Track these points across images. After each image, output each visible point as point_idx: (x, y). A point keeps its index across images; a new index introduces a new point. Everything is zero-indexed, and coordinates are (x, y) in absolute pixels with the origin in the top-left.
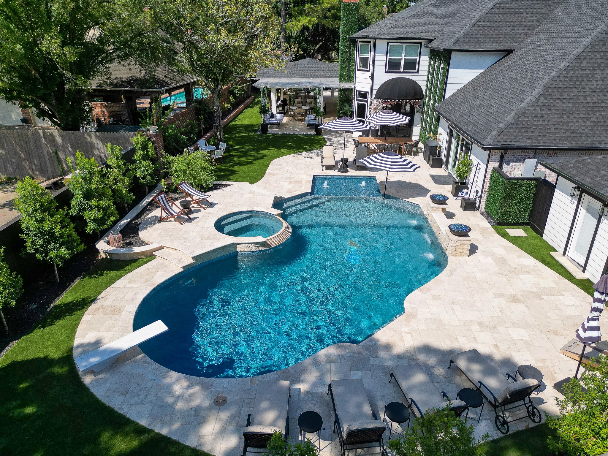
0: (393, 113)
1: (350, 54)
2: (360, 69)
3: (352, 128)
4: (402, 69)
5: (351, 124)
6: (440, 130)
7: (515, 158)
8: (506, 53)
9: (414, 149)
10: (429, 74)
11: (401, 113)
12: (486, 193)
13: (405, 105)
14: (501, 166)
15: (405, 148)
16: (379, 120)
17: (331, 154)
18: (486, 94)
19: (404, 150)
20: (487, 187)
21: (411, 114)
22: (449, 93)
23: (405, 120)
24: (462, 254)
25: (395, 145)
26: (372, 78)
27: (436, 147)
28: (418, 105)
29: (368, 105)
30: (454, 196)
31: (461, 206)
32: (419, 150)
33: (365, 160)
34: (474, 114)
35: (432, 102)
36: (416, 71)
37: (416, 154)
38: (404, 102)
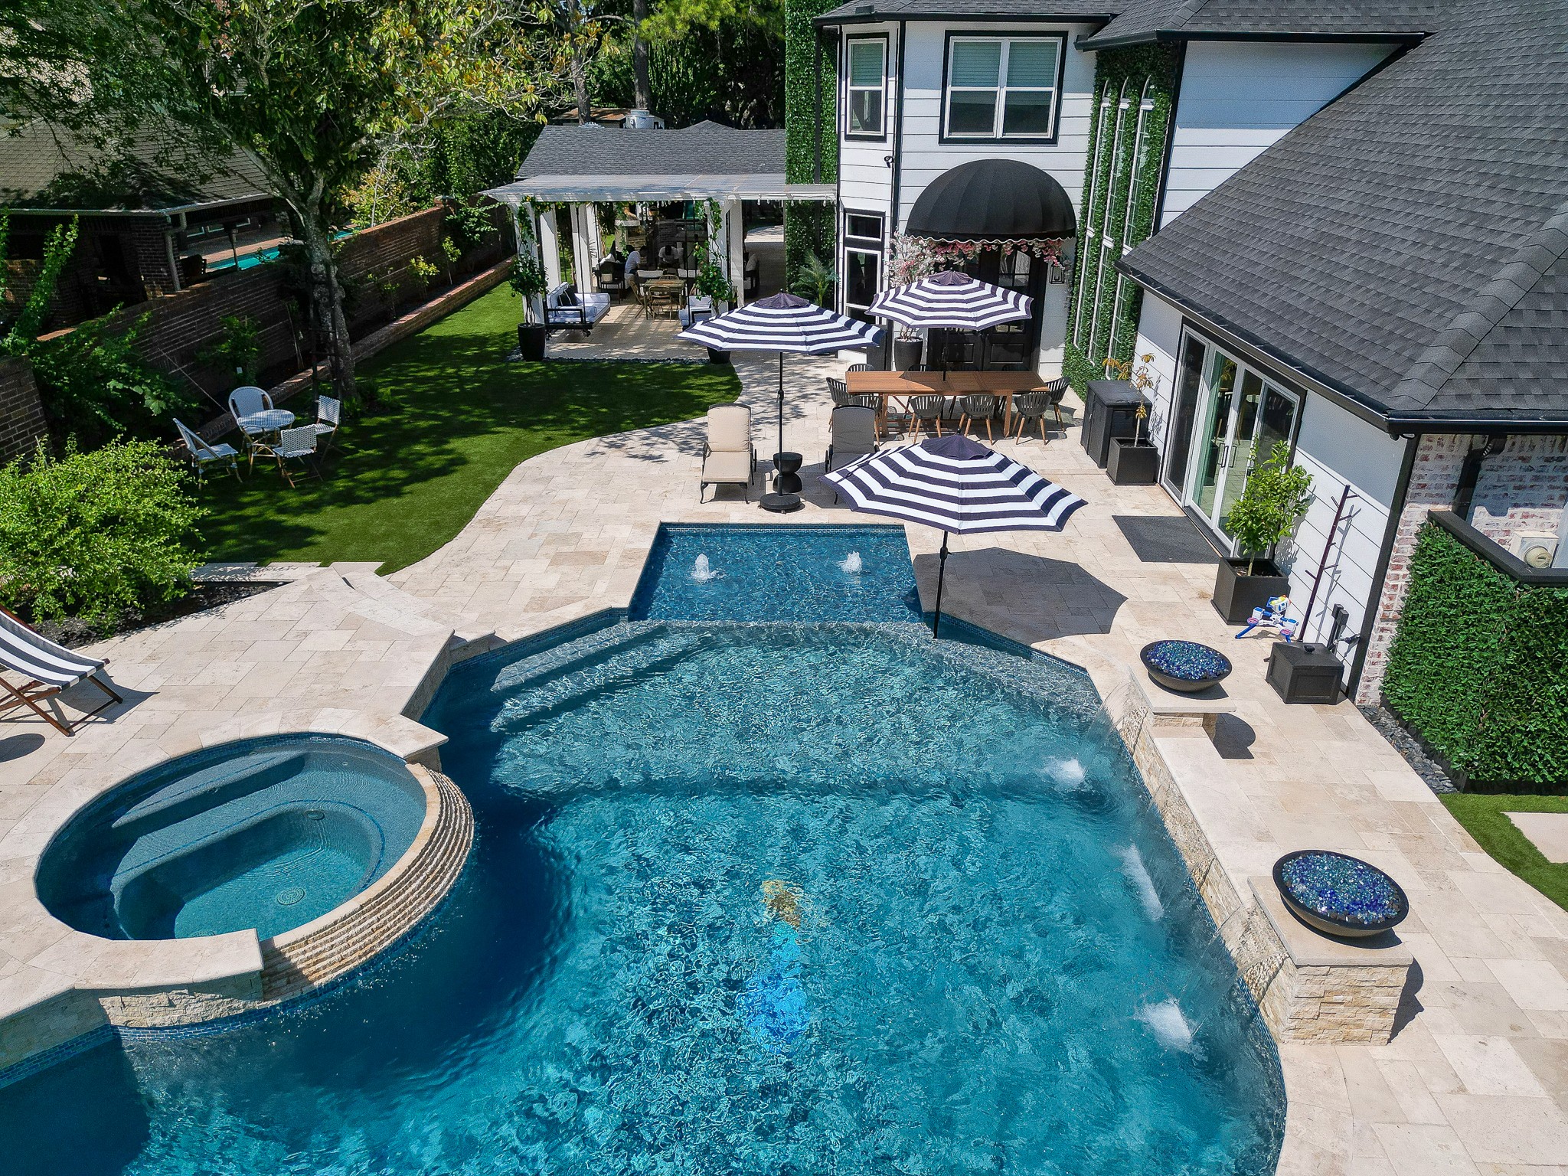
0: (970, 282)
1: (818, 83)
2: (854, 133)
3: (802, 338)
4: (998, 131)
5: (798, 325)
6: (1143, 345)
7: (1531, 469)
8: (1391, 47)
9: (1049, 414)
10: (1093, 147)
11: (996, 284)
12: (1393, 626)
13: (1011, 259)
14: (1463, 510)
15: (1014, 408)
16: (922, 309)
17: (740, 440)
18: (1339, 195)
19: (1013, 416)
20: (1394, 599)
21: (1035, 288)
22: (1176, 203)
23: (1017, 308)
24: (1356, 1032)
25: (978, 399)
26: (895, 162)
27: (1134, 406)
28: (1058, 258)
29: (884, 258)
30: (1231, 621)
31: (1271, 678)
32: (1064, 417)
33: (849, 476)
34: (1303, 274)
35: (1108, 242)
36: (1049, 135)
37: (1055, 430)
38: (1007, 246)
